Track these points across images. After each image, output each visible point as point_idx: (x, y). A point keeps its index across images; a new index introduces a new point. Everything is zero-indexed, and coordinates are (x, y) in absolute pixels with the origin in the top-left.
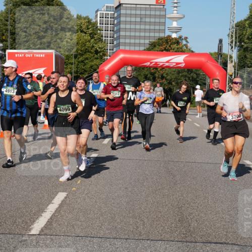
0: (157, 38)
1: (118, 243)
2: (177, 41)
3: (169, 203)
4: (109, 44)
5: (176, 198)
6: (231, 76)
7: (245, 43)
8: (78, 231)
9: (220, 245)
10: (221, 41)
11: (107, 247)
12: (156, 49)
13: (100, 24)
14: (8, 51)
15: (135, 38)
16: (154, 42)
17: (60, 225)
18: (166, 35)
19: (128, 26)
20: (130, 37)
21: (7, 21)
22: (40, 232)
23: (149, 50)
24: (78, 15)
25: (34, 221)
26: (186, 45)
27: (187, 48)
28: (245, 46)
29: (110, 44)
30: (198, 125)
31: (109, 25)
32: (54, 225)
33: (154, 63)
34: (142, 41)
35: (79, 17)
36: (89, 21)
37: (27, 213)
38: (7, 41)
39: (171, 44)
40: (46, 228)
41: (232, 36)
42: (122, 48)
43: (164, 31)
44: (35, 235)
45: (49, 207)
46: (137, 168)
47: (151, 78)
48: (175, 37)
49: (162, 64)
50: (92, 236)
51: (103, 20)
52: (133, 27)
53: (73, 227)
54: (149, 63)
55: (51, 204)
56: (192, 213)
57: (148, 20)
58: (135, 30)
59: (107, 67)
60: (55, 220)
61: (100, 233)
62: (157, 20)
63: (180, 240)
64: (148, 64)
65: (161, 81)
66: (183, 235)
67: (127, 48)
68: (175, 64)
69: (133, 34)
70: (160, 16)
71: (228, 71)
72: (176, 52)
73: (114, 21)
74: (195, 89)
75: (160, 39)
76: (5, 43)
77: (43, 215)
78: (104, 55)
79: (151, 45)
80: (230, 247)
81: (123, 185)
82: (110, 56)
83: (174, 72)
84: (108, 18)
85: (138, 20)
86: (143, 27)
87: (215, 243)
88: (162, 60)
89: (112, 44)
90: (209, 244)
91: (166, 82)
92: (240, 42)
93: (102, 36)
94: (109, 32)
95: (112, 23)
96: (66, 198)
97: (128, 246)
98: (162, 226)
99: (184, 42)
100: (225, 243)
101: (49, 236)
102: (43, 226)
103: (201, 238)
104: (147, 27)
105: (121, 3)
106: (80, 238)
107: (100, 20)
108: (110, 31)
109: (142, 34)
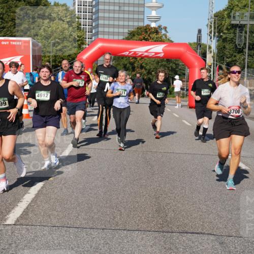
0: (136, 27)
1: (95, 233)
2: (156, 31)
3: (147, 194)
4: (87, 33)
5: (154, 189)
6: (210, 66)
7: (224, 33)
8: (54, 221)
9: (196, 235)
10: (200, 31)
11: (84, 237)
12: (135, 38)
13: (78, 12)
15: (114, 26)
16: (133, 32)
17: (36, 215)
18: (145, 25)
19: (107, 15)
20: (109, 26)
22: (16, 222)
23: (128, 39)
24: (55, 2)
25: (10, 211)
26: (165, 35)
27: (166, 38)
28: (224, 36)
29: (89, 32)
30: (176, 116)
31: (88, 14)
32: (30, 215)
33: (132, 53)
34: (121, 30)
35: (56, 5)
37: (3, 203)
39: (150, 34)
40: (22, 218)
41: (211, 26)
43: (143, 20)
44: (11, 225)
45: (24, 197)
46: (115, 159)
47: (131, 68)
48: (154, 26)
49: (140, 53)
50: (69, 226)
51: (81, 8)
52: (111, 15)
53: (50, 217)
54: (128, 53)
55: (28, 194)
56: (169, 204)
57: (126, 8)
58: (114, 19)
59: (85, 56)
60: (31, 209)
61: (77, 223)
62: (136, 9)
63: (156, 230)
64: (126, 53)
65: (140, 71)
66: (159, 226)
67: (106, 37)
68: (153, 54)
69: (111, 23)
70: (139, 5)
71: (207, 62)
72: (155, 41)
73: (92, 9)
74: (174, 79)
75: (139, 28)
77: (19, 205)
78: (83, 44)
79: (130, 34)
80: (206, 237)
81: (100, 175)
82: (88, 45)
83: (154, 61)
84: (86, 6)
85: (117, 8)
86: (121, 16)
87: (191, 233)
88: (141, 49)
89: (91, 32)
90: (186, 234)
91: (145, 72)
92: (219, 32)
93: (80, 25)
94: (87, 20)
95: (90, 11)
96: (42, 188)
97: (104, 236)
98: (139, 216)
99: (163, 32)
100: (202, 233)
101: (25, 226)
102: (18, 216)
103: (178, 228)
104: (126, 16)
106: (57, 228)
107: (78, 8)
108: (89, 19)
109: (121, 23)
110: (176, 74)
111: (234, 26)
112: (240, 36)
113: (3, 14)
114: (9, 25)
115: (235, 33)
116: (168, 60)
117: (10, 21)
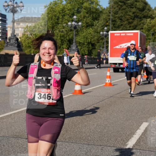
14: (110, 32)
17: (145, 143)
21: (110, 13)
22: (133, 147)
25: (128, 140)
32: (142, 143)
37: (124, 135)
38: (109, 26)
40: (136, 145)
44: (130, 149)
45: (137, 132)
55: (139, 130)
60: (142, 140)
76: (108, 27)
77: (134, 136)
96: (148, 126)
101: (138, 150)
102: (134, 143)
113: (122, 17)
114: (125, 23)
117: (126, 21)
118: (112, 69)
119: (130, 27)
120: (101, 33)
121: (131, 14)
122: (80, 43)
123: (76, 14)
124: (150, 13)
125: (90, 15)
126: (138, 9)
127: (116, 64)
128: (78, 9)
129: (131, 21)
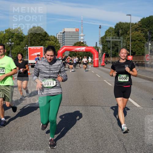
2: (83, 43)
6: (100, 54)
10: (96, 43)
12: (76, 45)
13: (58, 38)
14: (29, 47)
19: (67, 39)
20: (68, 42)
21: (29, 38)
23: (74, 46)
26: (86, 44)
28: (104, 44)
31: (61, 38)
34: (72, 43)
35: (51, 36)
36: (55, 37)
38: (28, 44)
39: (81, 44)
41: (100, 41)
42: (65, 45)
43: (79, 40)
47: (75, 55)
52: (69, 39)
57: (73, 36)
58: (69, 40)
59: (60, 51)
62: (76, 36)
64: (73, 50)
67: (67, 45)
69: (69, 41)
70: (77, 35)
71: (99, 52)
72: (82, 46)
73: (63, 37)
75: (77, 42)
82: (61, 48)
83: (82, 53)
84: (61, 36)
85: (70, 36)
86: (72, 39)
89: (62, 44)
92: (103, 43)
93: (59, 42)
94: (61, 40)
99: (85, 43)
104: (73, 39)
105: (65, 31)
109: (72, 41)
110: (89, 56)
111: (107, 41)
112: (109, 44)
115: (107, 43)
116: (87, 52)
118: (31, 66)
119: (39, 45)
120: (25, 48)
121: (39, 38)
122: (14, 53)
123: (11, 38)
124: (49, 38)
125: (18, 39)
126: (43, 36)
127: (32, 63)
128: (12, 36)
129: (39, 42)
